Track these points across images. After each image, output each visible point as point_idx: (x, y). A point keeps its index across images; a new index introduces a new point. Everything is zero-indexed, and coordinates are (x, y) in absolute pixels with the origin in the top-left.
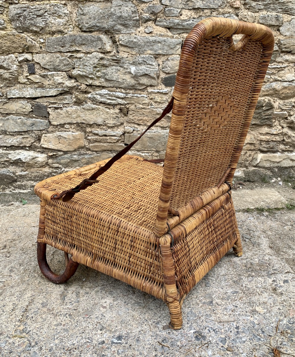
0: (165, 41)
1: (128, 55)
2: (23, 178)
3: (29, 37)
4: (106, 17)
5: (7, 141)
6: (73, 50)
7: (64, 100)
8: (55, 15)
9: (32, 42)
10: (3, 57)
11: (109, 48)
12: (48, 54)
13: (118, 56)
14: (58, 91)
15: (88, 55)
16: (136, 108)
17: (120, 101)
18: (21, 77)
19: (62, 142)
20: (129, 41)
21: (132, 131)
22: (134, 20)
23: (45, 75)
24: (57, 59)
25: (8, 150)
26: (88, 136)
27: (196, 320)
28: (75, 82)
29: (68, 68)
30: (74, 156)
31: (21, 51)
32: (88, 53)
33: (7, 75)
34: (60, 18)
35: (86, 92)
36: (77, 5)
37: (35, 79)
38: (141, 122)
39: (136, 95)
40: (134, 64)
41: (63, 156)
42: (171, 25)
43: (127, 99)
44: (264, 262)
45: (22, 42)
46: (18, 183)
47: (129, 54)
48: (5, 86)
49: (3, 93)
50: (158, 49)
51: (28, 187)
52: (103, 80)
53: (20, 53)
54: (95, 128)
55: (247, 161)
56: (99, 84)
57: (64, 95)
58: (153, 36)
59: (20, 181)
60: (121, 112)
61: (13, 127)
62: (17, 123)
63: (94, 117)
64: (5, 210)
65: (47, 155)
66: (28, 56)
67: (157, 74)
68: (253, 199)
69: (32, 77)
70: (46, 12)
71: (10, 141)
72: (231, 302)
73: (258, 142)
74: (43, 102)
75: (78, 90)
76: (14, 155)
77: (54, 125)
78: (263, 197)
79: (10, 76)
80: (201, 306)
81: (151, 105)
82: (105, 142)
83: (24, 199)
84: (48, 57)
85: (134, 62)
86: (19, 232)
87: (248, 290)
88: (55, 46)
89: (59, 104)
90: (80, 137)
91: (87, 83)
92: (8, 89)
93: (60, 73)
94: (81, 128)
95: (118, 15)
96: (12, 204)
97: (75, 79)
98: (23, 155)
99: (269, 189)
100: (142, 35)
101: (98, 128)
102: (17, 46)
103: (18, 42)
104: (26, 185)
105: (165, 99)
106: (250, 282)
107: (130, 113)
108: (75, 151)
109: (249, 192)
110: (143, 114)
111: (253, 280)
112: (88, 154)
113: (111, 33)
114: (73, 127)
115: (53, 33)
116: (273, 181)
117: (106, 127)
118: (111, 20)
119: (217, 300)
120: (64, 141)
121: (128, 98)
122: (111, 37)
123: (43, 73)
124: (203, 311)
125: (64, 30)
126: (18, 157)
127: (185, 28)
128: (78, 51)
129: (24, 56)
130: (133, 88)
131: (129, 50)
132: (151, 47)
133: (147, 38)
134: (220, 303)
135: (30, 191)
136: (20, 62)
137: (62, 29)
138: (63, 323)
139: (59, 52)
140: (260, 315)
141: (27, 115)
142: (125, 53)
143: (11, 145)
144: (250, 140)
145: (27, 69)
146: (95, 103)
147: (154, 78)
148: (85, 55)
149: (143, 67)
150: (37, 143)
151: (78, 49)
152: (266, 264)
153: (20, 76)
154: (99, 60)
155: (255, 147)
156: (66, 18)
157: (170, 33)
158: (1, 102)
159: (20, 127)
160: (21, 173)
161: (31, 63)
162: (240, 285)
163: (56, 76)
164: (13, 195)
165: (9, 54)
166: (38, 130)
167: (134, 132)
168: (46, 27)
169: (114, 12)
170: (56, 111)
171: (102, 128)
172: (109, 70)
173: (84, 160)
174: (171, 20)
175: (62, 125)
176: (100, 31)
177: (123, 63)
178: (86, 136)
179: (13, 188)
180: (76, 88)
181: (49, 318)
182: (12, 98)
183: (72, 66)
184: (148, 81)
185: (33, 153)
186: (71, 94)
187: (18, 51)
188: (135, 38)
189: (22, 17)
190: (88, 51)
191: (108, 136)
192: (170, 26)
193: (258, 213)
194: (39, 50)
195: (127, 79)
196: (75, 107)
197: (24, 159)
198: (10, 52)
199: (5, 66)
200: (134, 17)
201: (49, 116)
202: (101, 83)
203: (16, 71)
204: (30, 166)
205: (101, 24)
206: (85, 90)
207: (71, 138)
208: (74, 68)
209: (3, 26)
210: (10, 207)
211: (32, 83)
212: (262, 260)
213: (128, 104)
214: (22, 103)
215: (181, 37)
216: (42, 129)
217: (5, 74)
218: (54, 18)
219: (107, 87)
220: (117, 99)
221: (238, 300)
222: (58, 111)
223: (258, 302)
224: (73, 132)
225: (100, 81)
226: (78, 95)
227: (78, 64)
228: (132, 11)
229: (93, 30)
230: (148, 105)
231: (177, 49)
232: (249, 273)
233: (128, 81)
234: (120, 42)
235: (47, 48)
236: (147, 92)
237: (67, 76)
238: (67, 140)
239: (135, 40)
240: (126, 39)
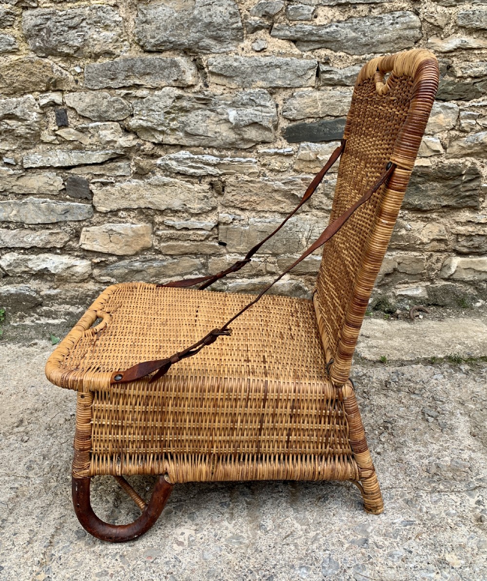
0: (288, 64)
1: (224, 89)
2: (53, 299)
3: (57, 64)
4: (185, 25)
5: (25, 239)
6: (129, 84)
7: (118, 170)
8: (99, 24)
9: (62, 73)
10: (14, 99)
11: (191, 78)
12: (88, 93)
13: (206, 93)
14: (107, 154)
15: (156, 93)
16: (238, 182)
17: (210, 170)
18: (46, 132)
19: (115, 240)
20: (225, 66)
21: (231, 220)
22: (233, 29)
23: (83, 128)
24: (104, 100)
25: (27, 254)
26: (158, 229)
27: (338, 574)
28: (134, 139)
29: (122, 115)
30: (136, 264)
31: (44, 89)
32: (156, 89)
33: (22, 130)
34: (107, 30)
35: (153, 156)
36: (136, 6)
37: (67, 136)
38: (245, 206)
39: (237, 159)
40: (233, 105)
41: (117, 264)
42: (298, 36)
43: (223, 166)
44: (461, 464)
45: (46, 74)
46: (44, 308)
47: (225, 87)
48: (19, 148)
49: (16, 161)
50: (275, 78)
51: (62, 315)
52: (181, 134)
53: (42, 92)
54: (169, 216)
55: (433, 270)
56: (175, 142)
57: (117, 162)
58: (267, 56)
59: (47, 305)
60: (212, 188)
61: (33, 216)
62: (40, 210)
63: (167, 199)
64: (23, 354)
65: (90, 262)
66: (56, 97)
67: (274, 121)
68: (442, 339)
69: (63, 131)
70: (83, 20)
71: (30, 239)
72: (400, 543)
73: (452, 237)
74: (82, 174)
75: (140, 152)
76: (38, 262)
77: (100, 212)
78: (460, 334)
79: (27, 131)
80: (347, 549)
81: (264, 175)
82: (186, 240)
83: (54, 335)
84: (88, 98)
85: (234, 102)
86: (45, 395)
87: (432, 519)
88: (100, 79)
89: (109, 176)
90: (145, 232)
91: (154, 140)
92: (24, 153)
93: (109, 125)
94: (146, 216)
95: (207, 21)
96: (35, 344)
97: (135, 133)
98: (51, 262)
99: (470, 320)
100: (248, 55)
101: (174, 216)
102: (38, 80)
103: (38, 74)
104: (58, 311)
105: (287, 165)
106: (436, 502)
107: (228, 189)
108: (137, 254)
109: (435, 326)
110: (250, 191)
111: (441, 499)
112: (158, 259)
113: (194, 52)
114: (132, 214)
115: (97, 56)
116: (478, 304)
117: (187, 214)
118: (194, 30)
119: (375, 537)
120: (118, 239)
121: (224, 164)
122: (195, 60)
123: (80, 124)
124: (350, 559)
125: (114, 50)
126: (43, 266)
127: (323, 40)
128: (138, 86)
129: (50, 98)
130: (232, 146)
131: (225, 81)
132: (264, 76)
133: (256, 60)
134: (381, 543)
135: (64, 320)
136: (42, 108)
137: (111, 49)
138: (110, 571)
139: (106, 88)
140: (452, 570)
141: (56, 195)
142: (218, 86)
143: (32, 245)
144: (438, 233)
145: (55, 118)
146: (168, 173)
147: (268, 129)
148: (151, 93)
149: (250, 110)
150: (74, 242)
151: (138, 82)
152: (465, 467)
153: (43, 130)
154: (174, 100)
155: (447, 246)
156: (118, 29)
157: (296, 49)
158: (14, 174)
159: (46, 215)
160: (48, 292)
161: (60, 108)
162: (416, 508)
163: (102, 130)
164: (37, 327)
165: (25, 93)
166: (75, 221)
167: (235, 221)
168: (84, 45)
169: (198, 16)
170: (104, 188)
171: (181, 216)
172: (192, 117)
173: (151, 270)
174: (298, 26)
175: (115, 211)
176: (175, 50)
177: (215, 104)
178: (155, 229)
179: (37, 316)
180: (137, 149)
181: (87, 560)
182: (31, 168)
183: (129, 111)
184: (257, 134)
185: (67, 259)
186: (129, 159)
187: (39, 89)
188: (236, 60)
189: (45, 30)
190: (155, 85)
191: (191, 230)
192: (296, 36)
193: (450, 366)
194: (74, 85)
195: (222, 131)
196: (135, 182)
197: (53, 268)
198: (26, 91)
199: (19, 114)
200: (233, 24)
201: (92, 197)
202: (178, 140)
203: (36, 122)
204: (63, 279)
205: (177, 38)
206: (151, 153)
207: (130, 233)
208: (132, 116)
209: (14, 46)
210: (31, 348)
211: (64, 142)
212: (457, 460)
213: (224, 174)
214: (48, 177)
215: (315, 56)
216: (81, 219)
217: (19, 128)
218: (97, 30)
219: (188, 147)
220: (206, 167)
221: (413, 538)
222: (107, 188)
223: (449, 544)
224: (132, 223)
225: (176, 137)
226: (140, 160)
227: (138, 109)
228: (230, 14)
229: (163, 48)
230: (259, 176)
231: (309, 77)
232: (433, 485)
233: (224, 134)
234: (210, 68)
235: (86, 82)
236: (256, 154)
237: (120, 129)
238: (123, 238)
239: (235, 64)
240: (219, 63)
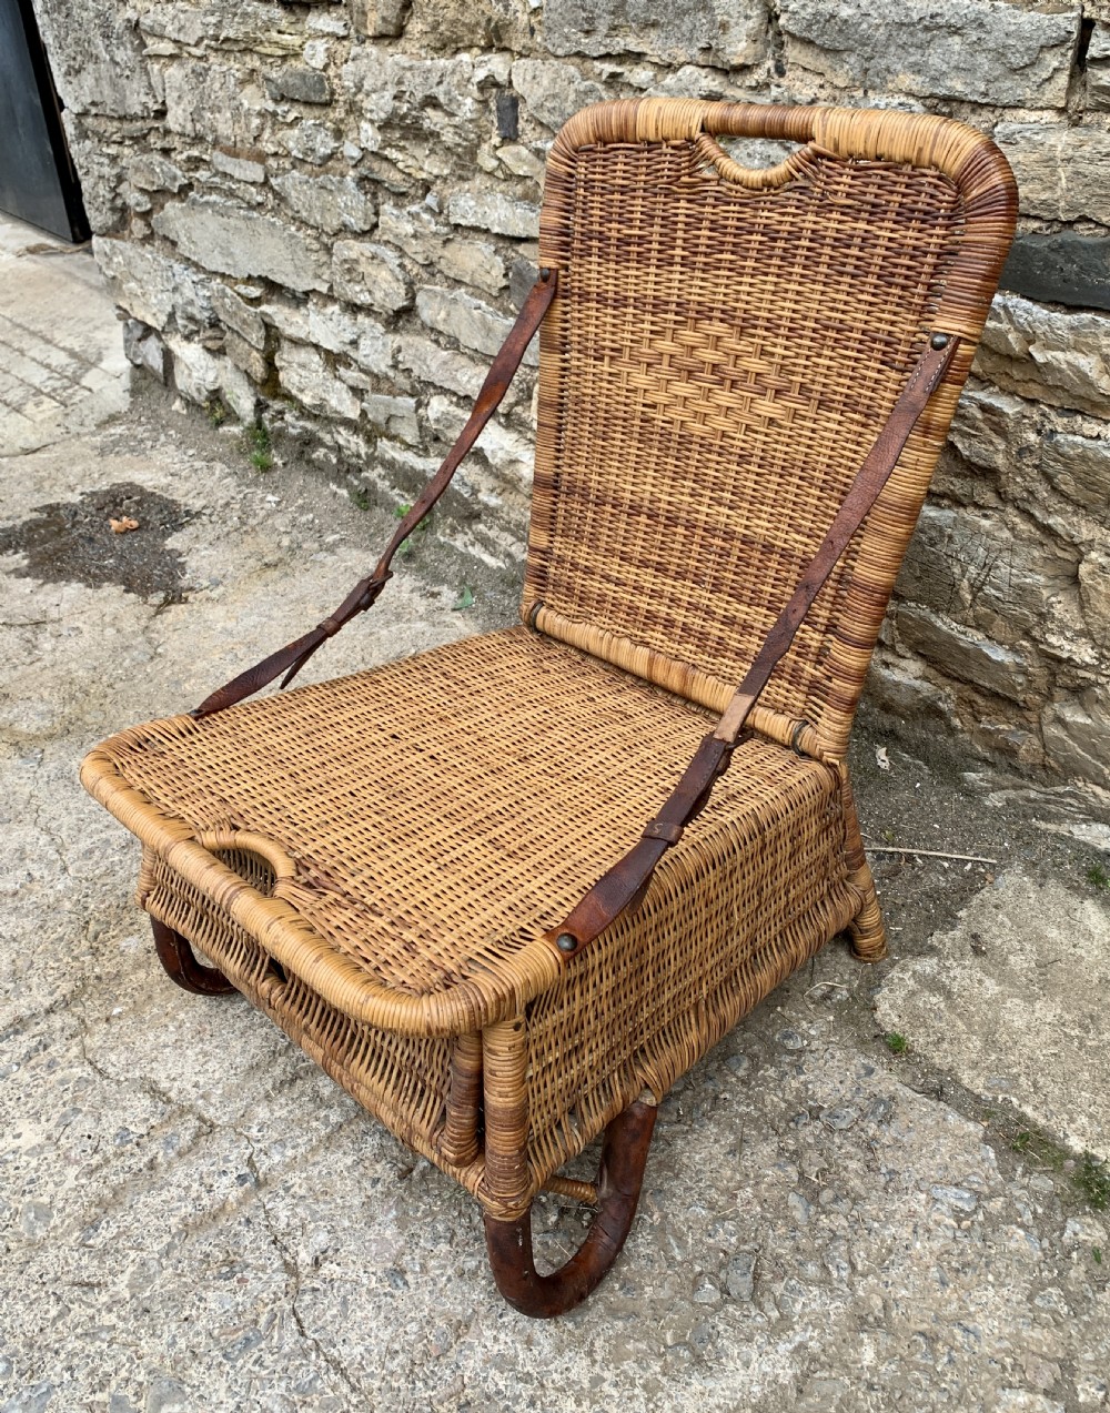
1: (822, 86)
6: (617, 49)
10: (440, 63)
11: (742, 46)
13: (774, 93)
15: (666, 79)
18: (485, 147)
23: (539, 150)
24: (570, 86)
31: (484, 43)
32: (667, 67)
33: (449, 136)
37: (515, 163)
45: (482, 6)
47: (823, 81)
48: (453, 176)
49: (440, 204)
50: (945, 67)
53: (481, 50)
66: (500, 66)
69: (508, 151)
79: (457, 139)
84: (546, 76)
88: (566, 30)
102: (474, 20)
103: (473, 6)
123: (536, 140)
128: (638, 57)
129: (489, 66)
131: (823, 63)
132: (915, 57)
136: (480, 87)
139: (577, 54)
142: (806, 76)
145: (497, 116)
148: (658, 78)
151: (634, 45)
153: (482, 143)
158: (437, 233)
161: (505, 94)
165: (457, 51)
182: (460, 226)
187: (477, 43)
190: (667, 58)
194: (527, 39)
198: (458, 45)
199: (443, 98)
203: (471, 121)
211: (509, 176)
214: (483, 253)
217: (445, 131)
235: (546, 34)
